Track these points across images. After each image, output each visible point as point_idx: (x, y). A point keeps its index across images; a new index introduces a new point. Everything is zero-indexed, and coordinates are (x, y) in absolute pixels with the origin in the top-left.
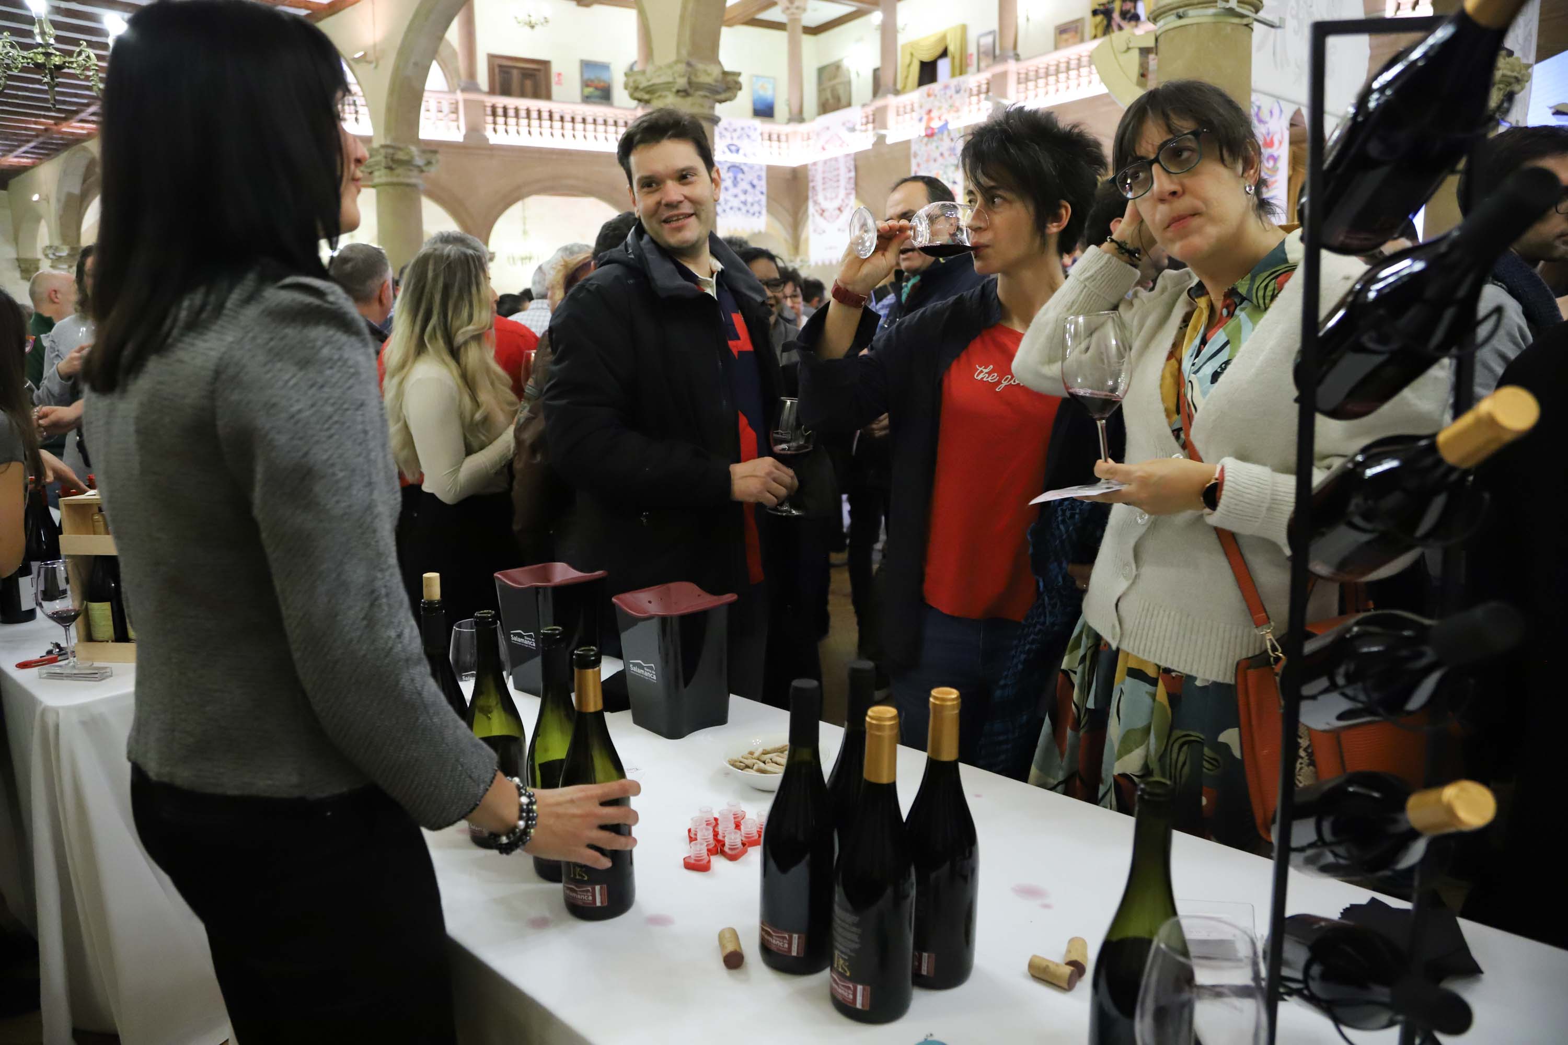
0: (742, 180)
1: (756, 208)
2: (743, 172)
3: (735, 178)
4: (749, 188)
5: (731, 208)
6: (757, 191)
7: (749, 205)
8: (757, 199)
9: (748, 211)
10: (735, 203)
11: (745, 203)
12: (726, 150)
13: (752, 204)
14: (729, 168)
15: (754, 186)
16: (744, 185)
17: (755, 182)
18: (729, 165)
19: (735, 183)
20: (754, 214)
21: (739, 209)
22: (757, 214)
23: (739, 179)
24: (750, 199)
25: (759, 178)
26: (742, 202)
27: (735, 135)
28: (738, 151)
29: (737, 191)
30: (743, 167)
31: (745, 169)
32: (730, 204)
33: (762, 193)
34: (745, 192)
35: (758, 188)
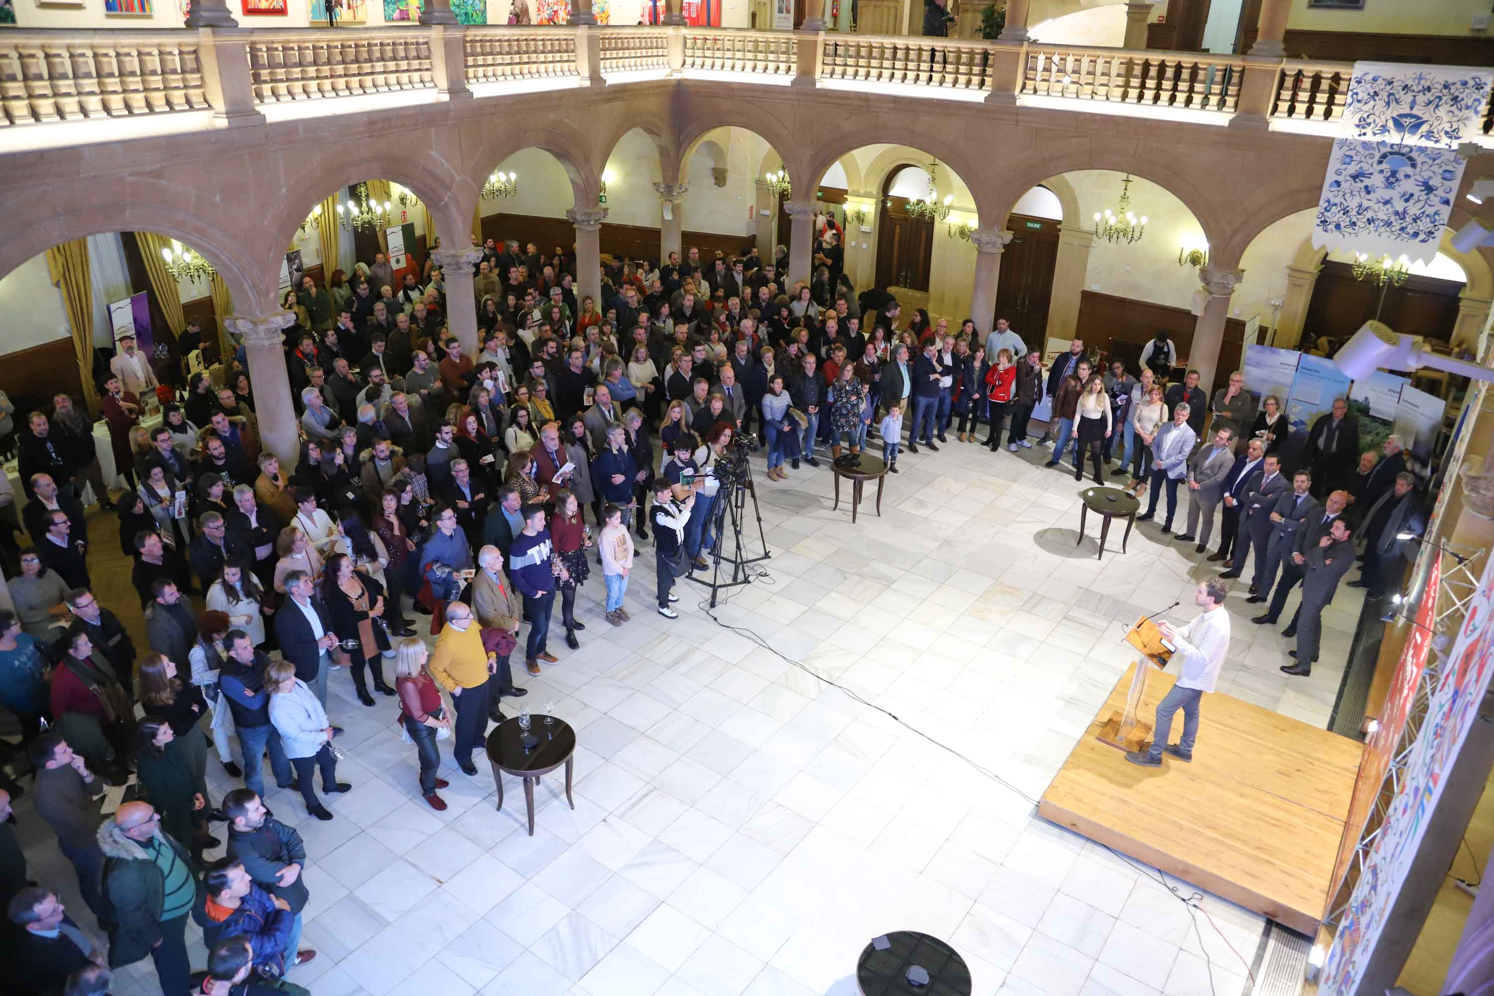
0: (1407, 176)
1: (1424, 225)
2: (1414, 166)
3: (1394, 173)
4: (1417, 191)
5: (1370, 221)
6: (1434, 199)
7: (1408, 219)
8: (1430, 211)
9: (1402, 229)
10: (1383, 213)
11: (1401, 215)
12: (1391, 124)
13: (1415, 221)
14: (1384, 156)
15: (1429, 189)
16: (1408, 186)
17: (1435, 182)
18: (1384, 150)
19: (1392, 180)
20: (1416, 235)
21: (1389, 224)
22: (1422, 236)
23: (1400, 175)
24: (1414, 209)
25: (1447, 175)
26: (1397, 213)
27: (1421, 99)
28: (1416, 127)
29: (1387, 194)
30: (1414, 155)
31: (1419, 160)
32: (1369, 214)
33: (1447, 202)
34: (1408, 198)
35: (1440, 192)
